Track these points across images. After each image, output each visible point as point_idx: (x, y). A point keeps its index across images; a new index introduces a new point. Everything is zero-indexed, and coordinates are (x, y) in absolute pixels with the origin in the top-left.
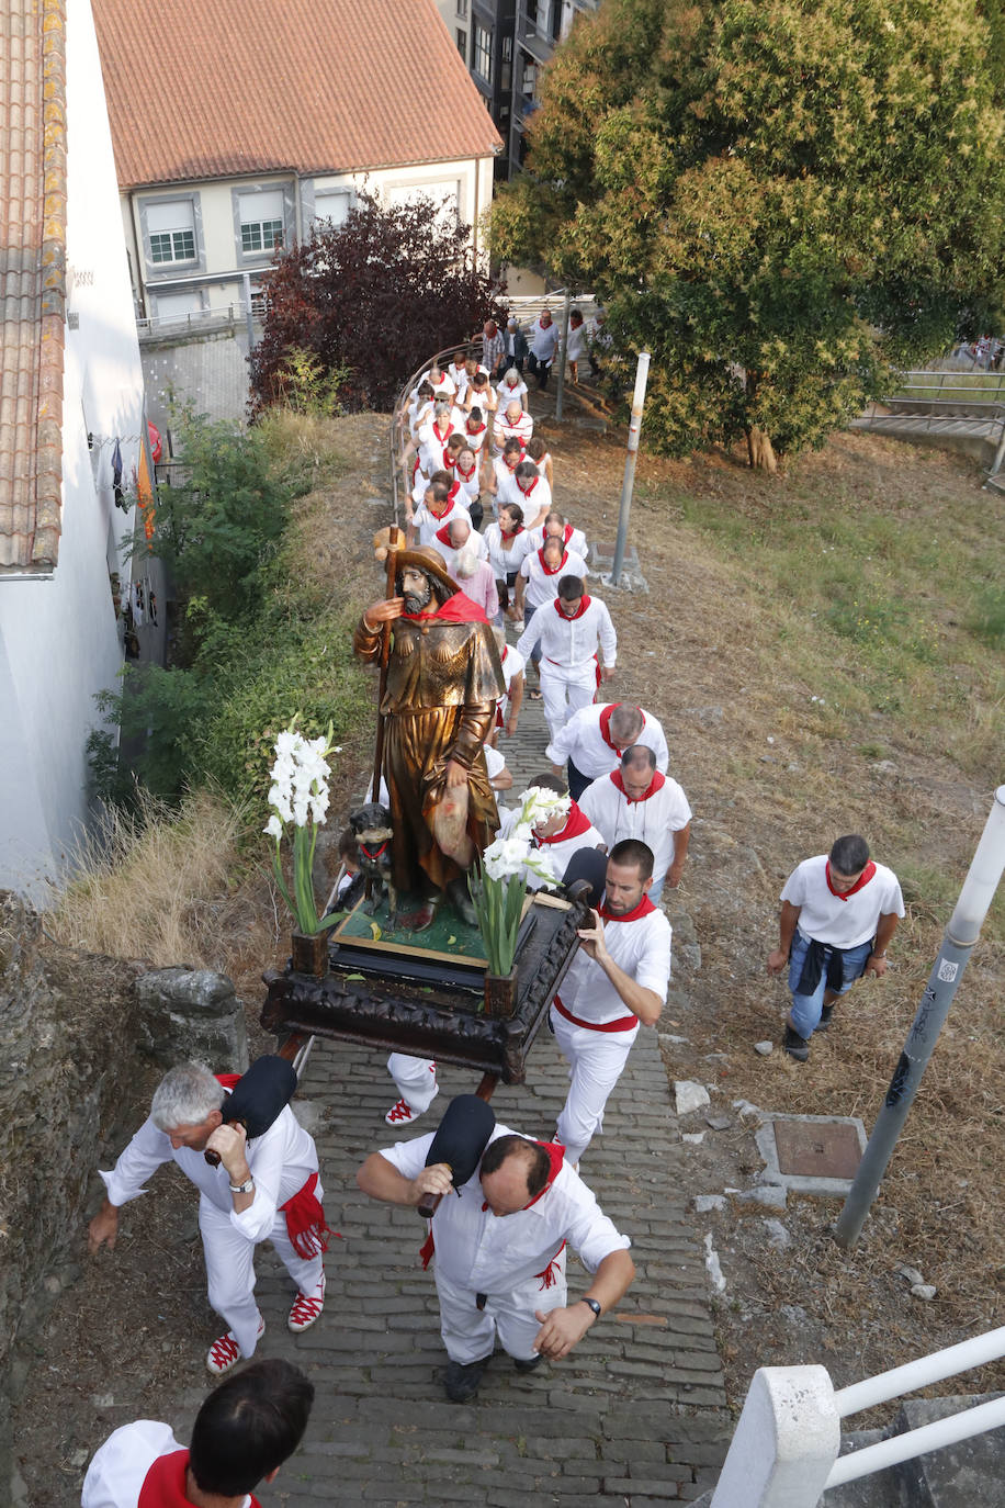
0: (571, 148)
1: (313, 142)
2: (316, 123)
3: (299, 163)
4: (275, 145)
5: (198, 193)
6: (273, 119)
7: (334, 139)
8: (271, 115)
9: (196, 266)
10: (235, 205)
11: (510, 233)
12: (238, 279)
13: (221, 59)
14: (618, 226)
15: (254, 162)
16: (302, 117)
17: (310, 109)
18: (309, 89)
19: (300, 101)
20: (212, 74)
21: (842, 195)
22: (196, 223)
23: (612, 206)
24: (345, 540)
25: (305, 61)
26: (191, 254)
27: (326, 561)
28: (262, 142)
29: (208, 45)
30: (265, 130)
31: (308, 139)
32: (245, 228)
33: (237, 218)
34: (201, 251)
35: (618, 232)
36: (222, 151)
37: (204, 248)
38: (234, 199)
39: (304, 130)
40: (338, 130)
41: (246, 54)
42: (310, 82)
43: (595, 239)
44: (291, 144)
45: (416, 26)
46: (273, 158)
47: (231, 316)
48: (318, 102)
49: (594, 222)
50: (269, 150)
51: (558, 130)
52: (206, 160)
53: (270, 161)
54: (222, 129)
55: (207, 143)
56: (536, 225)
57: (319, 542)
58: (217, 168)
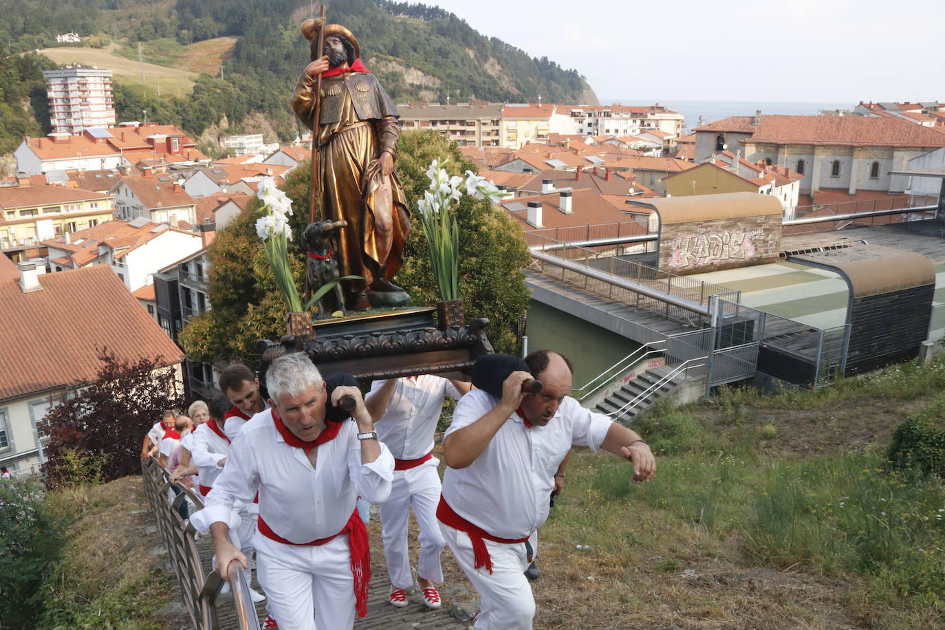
0: (236, 277)
1: (75, 371)
2: (76, 361)
3: (67, 382)
4: (52, 375)
5: (7, 408)
6: (50, 363)
7: (88, 367)
8: (49, 361)
9: (9, 450)
10: (31, 411)
11: (205, 338)
12: (36, 454)
13: (17, 339)
14: (279, 310)
15: (41, 386)
16: (67, 359)
17: (72, 355)
18: (70, 346)
19: (65, 352)
20: (12, 347)
21: (420, 262)
22: (7, 425)
23: (272, 300)
24: (114, 539)
25: (67, 333)
26: (5, 444)
27: (100, 558)
28: (44, 375)
29: (9, 335)
30: (46, 369)
31: (72, 370)
32: (38, 424)
33: (32, 418)
34: (12, 441)
35: (279, 314)
36: (20, 383)
37: (13, 439)
38: (29, 409)
39: (69, 365)
40: (89, 362)
41: (32, 335)
42: (71, 343)
43: (264, 323)
44: (62, 374)
45: (128, 310)
46: (51, 381)
47: (33, 472)
48: (76, 351)
49: (261, 313)
50: (49, 378)
51: (226, 270)
52: (10, 389)
53: (49, 383)
54: (19, 372)
55: (10, 381)
56: (221, 330)
57: (92, 547)
58: (17, 392)
